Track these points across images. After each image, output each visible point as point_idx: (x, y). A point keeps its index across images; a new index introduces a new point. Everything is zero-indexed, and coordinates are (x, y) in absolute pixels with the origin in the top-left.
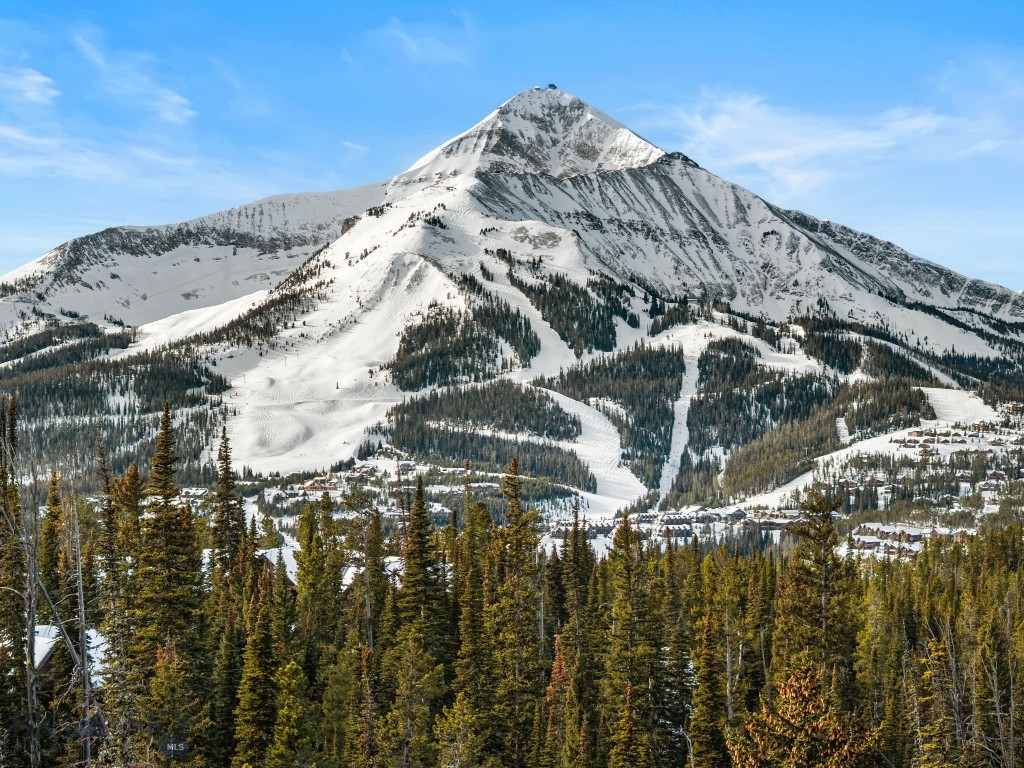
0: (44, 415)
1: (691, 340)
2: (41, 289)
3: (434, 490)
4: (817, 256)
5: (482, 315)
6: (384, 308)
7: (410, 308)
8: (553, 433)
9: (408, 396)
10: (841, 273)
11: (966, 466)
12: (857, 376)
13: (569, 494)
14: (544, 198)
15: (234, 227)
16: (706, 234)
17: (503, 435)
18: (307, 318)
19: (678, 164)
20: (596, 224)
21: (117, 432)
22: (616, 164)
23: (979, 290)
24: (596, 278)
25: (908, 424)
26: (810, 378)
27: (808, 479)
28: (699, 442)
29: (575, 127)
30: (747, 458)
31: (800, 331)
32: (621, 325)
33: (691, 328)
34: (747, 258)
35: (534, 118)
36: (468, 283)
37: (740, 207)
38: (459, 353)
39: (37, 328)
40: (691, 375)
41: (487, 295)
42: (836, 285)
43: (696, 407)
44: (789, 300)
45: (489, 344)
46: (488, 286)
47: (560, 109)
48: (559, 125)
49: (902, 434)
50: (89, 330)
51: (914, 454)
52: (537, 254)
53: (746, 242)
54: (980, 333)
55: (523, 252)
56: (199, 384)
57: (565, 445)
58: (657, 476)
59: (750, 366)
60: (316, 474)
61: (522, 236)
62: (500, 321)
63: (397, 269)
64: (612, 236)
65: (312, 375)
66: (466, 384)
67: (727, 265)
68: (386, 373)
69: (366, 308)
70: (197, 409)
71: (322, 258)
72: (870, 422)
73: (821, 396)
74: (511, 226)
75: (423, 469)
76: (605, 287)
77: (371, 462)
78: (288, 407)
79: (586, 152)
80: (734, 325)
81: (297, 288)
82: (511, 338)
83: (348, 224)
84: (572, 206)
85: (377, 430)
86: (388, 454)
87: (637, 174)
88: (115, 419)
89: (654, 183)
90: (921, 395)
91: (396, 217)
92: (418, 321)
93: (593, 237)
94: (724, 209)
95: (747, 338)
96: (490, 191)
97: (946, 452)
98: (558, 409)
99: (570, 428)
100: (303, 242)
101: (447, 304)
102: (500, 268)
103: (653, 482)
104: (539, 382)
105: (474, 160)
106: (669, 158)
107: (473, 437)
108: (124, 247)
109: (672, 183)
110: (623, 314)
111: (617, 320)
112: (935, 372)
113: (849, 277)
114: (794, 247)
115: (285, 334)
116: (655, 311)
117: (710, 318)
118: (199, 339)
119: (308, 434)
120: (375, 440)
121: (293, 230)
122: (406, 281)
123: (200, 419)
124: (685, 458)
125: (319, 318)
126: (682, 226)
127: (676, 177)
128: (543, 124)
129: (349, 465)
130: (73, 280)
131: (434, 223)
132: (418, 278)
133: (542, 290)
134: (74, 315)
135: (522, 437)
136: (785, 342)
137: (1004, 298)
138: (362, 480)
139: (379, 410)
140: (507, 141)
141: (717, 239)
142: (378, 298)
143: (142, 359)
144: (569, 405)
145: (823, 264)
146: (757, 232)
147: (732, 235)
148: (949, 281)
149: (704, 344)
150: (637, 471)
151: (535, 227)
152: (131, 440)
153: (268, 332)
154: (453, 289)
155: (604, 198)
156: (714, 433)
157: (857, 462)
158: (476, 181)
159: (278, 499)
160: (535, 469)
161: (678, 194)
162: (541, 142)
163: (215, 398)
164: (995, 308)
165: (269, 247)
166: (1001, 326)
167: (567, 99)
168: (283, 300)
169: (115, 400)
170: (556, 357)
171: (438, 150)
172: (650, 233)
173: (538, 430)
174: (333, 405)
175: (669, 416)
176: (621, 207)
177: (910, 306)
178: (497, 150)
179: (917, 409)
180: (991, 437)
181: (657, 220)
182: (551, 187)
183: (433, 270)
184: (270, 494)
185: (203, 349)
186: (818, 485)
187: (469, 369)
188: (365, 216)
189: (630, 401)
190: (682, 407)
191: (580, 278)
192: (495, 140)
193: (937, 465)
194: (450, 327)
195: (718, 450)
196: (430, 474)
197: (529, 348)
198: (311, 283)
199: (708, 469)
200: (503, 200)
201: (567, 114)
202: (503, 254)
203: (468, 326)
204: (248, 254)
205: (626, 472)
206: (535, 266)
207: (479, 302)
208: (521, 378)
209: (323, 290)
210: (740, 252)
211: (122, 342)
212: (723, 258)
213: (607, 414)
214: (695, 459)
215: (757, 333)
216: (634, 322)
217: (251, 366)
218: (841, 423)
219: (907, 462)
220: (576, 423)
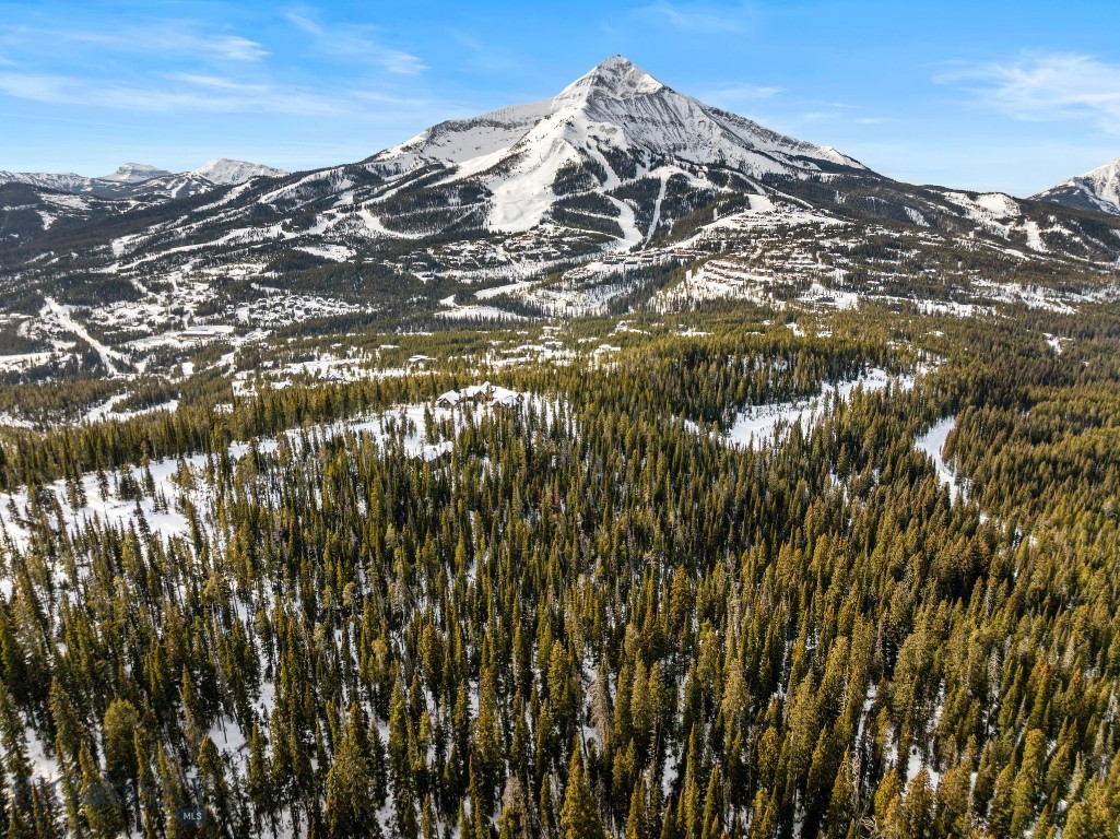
0: (426, 207)
1: (664, 174)
2: (421, 148)
3: (565, 239)
4: (719, 131)
5: (587, 165)
6: (550, 160)
7: (559, 162)
8: (611, 214)
9: (559, 198)
10: (728, 138)
11: (755, 232)
12: (726, 189)
13: (613, 239)
14: (613, 109)
15: (494, 119)
16: (676, 122)
17: (592, 215)
18: (521, 165)
19: (667, 92)
20: (633, 119)
21: (453, 213)
22: (643, 90)
23: (786, 141)
24: (630, 147)
25: (740, 211)
26: (707, 190)
27: (698, 237)
28: (664, 217)
29: (628, 74)
30: (680, 223)
31: (706, 169)
32: (638, 166)
33: (665, 168)
34: (692, 132)
35: (611, 70)
36: (582, 151)
37: (691, 111)
38: (577, 180)
39: (421, 165)
40: (663, 189)
41: (588, 156)
42: (726, 143)
43: (664, 202)
44: (708, 149)
45: (588, 177)
46: (589, 151)
47: (622, 65)
48: (621, 72)
49: (736, 216)
50: (441, 166)
51: (738, 227)
52: (608, 137)
53: (692, 125)
54: (781, 163)
55: (603, 136)
56: (482, 192)
57: (614, 219)
58: (647, 231)
59: (685, 184)
60: (524, 233)
61: (603, 129)
62: (592, 166)
63: (555, 144)
64: (639, 125)
65: (524, 189)
66: (580, 193)
67: (684, 136)
68: (550, 189)
69: (543, 161)
70: (481, 204)
71: (528, 137)
72: (725, 211)
73: (711, 197)
74: (598, 125)
75: (563, 229)
76: (634, 151)
77: (544, 226)
78: (515, 203)
79: (632, 84)
80: (681, 167)
81: (518, 151)
82: (597, 174)
83: (537, 122)
84: (623, 112)
85: (547, 212)
86: (550, 222)
87: (650, 97)
88: (451, 208)
89: (657, 101)
90: (747, 198)
91: (555, 120)
92: (563, 167)
93: (631, 126)
94: (684, 111)
95: (686, 173)
96: (592, 109)
97: (750, 226)
98: (612, 204)
99: (616, 212)
100: (521, 124)
101: (573, 159)
102: (594, 143)
103: (645, 233)
104: (606, 193)
105: (587, 90)
106: (664, 88)
107: (582, 215)
108: (452, 129)
109: (664, 100)
110: (640, 162)
111: (638, 165)
112: (756, 186)
113: (732, 140)
114: (710, 127)
115: (513, 171)
116: (652, 160)
117: (672, 164)
118: (481, 173)
119: (522, 214)
120: (547, 216)
121: (517, 120)
122: (558, 149)
123: (482, 208)
124: (658, 223)
125: (525, 165)
126: (667, 119)
127: (666, 98)
128: (615, 72)
129: (535, 228)
130: (433, 144)
131: (569, 124)
132: (563, 148)
133: (609, 153)
134: (434, 159)
135: (599, 216)
136: (700, 174)
137: (796, 144)
138: (540, 235)
139: (547, 203)
140: (600, 80)
141: (681, 124)
142: (548, 157)
143: (460, 182)
144: (616, 202)
145: (722, 135)
146: (696, 121)
147: (686, 122)
148: (775, 137)
149: (669, 175)
150: (640, 229)
151: (608, 125)
152: (458, 217)
153: (507, 170)
154: (576, 153)
155: (637, 110)
156: (669, 213)
157: (717, 230)
158: (586, 104)
159: (510, 245)
160: (602, 229)
161: (666, 105)
162: (614, 80)
163: (488, 199)
164: (792, 148)
165: (507, 127)
166: (791, 158)
167: (625, 61)
168: (512, 157)
169: (452, 200)
170: (614, 182)
171: (573, 84)
172: (654, 123)
173: (605, 213)
174: (531, 202)
175: (654, 206)
176: (643, 111)
177: (755, 152)
178: (597, 84)
179: (745, 204)
180: (768, 218)
181: (658, 117)
182: (617, 105)
183: (568, 145)
184: (508, 242)
185: (482, 178)
186: (701, 240)
187: (581, 187)
188: (543, 119)
189: (638, 200)
190: (658, 202)
191: (624, 147)
192: (596, 80)
193: (745, 232)
194: (574, 169)
195: (670, 220)
196: (566, 231)
197: (603, 178)
198: (523, 149)
199: (666, 228)
200: (597, 112)
201: (624, 67)
202: (595, 137)
203: (581, 169)
204: (500, 130)
205: (636, 229)
206: (607, 142)
207: (585, 159)
208: (599, 191)
209: (527, 153)
210: (689, 130)
211: (453, 171)
212: (682, 132)
213: (631, 206)
214: (662, 224)
215: (690, 171)
216: (644, 166)
217: (501, 185)
218: (715, 211)
219: (735, 230)
220: (619, 210)
